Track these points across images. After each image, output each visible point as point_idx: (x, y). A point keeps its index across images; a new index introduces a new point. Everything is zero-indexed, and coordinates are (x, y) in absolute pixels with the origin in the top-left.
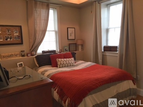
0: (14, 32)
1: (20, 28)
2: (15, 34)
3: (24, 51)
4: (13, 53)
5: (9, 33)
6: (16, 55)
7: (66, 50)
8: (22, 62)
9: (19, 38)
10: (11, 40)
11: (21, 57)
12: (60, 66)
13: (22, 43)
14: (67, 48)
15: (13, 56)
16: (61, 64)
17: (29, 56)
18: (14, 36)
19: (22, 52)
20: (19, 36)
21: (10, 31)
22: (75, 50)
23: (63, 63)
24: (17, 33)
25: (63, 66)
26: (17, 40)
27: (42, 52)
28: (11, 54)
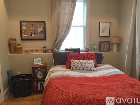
0: (38, 28)
1: (44, 23)
2: (39, 30)
3: (46, 47)
4: (34, 48)
5: (34, 28)
6: (38, 51)
7: (94, 49)
8: (40, 59)
9: (42, 34)
10: (35, 35)
11: (43, 53)
12: (73, 68)
13: (45, 39)
14: (96, 47)
15: (35, 51)
16: (74, 66)
17: (49, 52)
18: (38, 31)
19: (44, 48)
20: (43, 32)
21: (34, 27)
22: (108, 50)
23: (78, 66)
24: (41, 29)
25: (77, 69)
26: (41, 36)
27: (65, 49)
28: (33, 49)
